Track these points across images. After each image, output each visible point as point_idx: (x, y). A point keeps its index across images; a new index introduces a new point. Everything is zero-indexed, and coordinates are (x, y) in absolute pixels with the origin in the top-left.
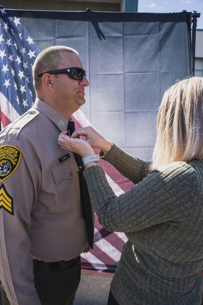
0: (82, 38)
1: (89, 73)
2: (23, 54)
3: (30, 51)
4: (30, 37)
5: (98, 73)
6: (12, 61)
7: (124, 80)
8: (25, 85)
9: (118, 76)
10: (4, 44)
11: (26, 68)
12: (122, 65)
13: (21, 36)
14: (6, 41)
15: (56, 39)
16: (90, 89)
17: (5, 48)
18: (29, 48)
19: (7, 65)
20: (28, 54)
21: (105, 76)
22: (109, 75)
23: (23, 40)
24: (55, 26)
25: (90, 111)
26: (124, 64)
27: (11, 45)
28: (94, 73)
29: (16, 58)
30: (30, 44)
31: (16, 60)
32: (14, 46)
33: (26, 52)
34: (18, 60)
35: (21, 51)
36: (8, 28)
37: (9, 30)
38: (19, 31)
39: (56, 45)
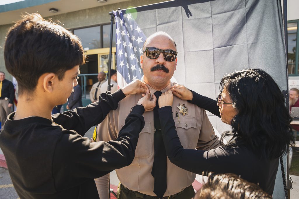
0: (177, 22)
1: (184, 51)
2: (133, 41)
3: (138, 37)
4: (138, 27)
5: (191, 50)
6: (125, 46)
7: (214, 55)
8: (135, 64)
9: (209, 51)
10: (120, 34)
11: (136, 52)
12: (212, 41)
13: (132, 27)
14: (121, 32)
15: (157, 26)
16: (185, 65)
17: (120, 38)
18: (138, 35)
19: (122, 50)
20: (137, 40)
21: (197, 52)
22: (200, 52)
23: (133, 30)
24: (156, 16)
25: (186, 83)
26: (213, 41)
27: (125, 35)
28: (188, 51)
29: (129, 44)
30: (138, 32)
31: (128, 46)
32: (128, 36)
33: (135, 39)
34: (130, 46)
35: (132, 39)
36: (123, 23)
37: (123, 24)
38: (131, 24)
39: (157, 31)
